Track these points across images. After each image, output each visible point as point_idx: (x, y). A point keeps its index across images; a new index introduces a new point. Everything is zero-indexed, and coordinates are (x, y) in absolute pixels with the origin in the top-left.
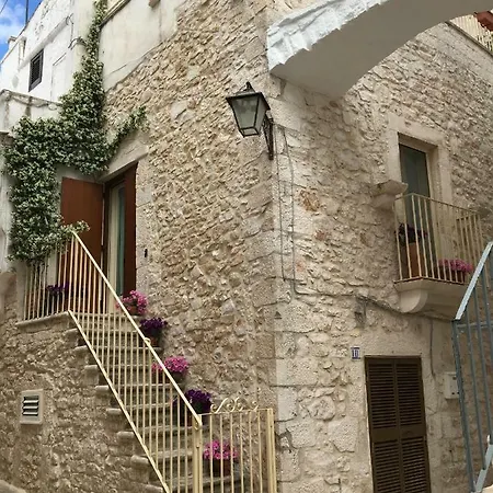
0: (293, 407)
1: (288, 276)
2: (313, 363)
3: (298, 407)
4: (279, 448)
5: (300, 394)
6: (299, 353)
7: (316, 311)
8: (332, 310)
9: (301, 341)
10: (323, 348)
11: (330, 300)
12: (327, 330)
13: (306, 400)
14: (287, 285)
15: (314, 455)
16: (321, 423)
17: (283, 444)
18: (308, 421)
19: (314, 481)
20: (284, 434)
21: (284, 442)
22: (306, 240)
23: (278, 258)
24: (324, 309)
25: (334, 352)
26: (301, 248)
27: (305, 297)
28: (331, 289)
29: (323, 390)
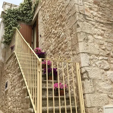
0: (88, 62)
1: (82, 12)
2: (97, 46)
3: (90, 62)
4: (83, 79)
5: (91, 57)
6: (89, 41)
7: (96, 28)
8: (103, 28)
9: (90, 37)
10: (101, 41)
11: (102, 25)
12: (102, 35)
13: (95, 60)
14: (81, 16)
15: (101, 84)
16: (103, 71)
17: (84, 77)
18: (97, 69)
19: (102, 95)
20: (85, 73)
21: (85, 76)
22: (89, 3)
23: (76, 6)
24: (99, 27)
25: (106, 44)
26: (87, 5)
27: (90, 21)
28: (102, 21)
29: (102, 57)
